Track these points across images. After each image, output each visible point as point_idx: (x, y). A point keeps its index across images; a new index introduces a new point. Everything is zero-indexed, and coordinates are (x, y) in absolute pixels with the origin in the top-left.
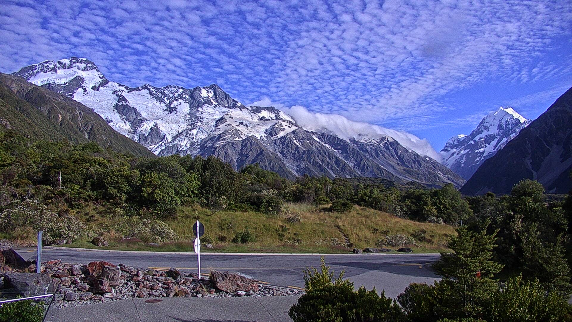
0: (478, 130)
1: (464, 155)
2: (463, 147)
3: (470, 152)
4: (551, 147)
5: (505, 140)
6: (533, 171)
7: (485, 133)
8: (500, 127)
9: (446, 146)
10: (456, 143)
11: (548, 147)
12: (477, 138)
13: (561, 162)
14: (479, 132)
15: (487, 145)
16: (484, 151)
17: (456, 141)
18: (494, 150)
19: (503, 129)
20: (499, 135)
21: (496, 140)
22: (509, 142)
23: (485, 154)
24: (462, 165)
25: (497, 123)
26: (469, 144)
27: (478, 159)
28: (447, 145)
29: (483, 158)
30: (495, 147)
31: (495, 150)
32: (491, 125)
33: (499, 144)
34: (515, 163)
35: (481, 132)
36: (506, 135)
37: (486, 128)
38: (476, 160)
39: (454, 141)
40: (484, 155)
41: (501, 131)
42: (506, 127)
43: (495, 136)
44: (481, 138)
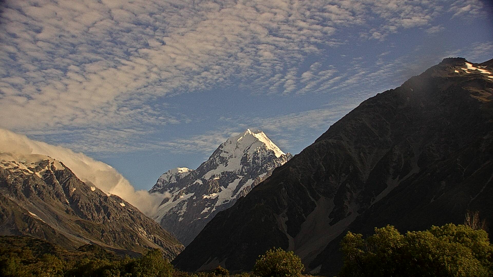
0: (211, 162)
1: (184, 201)
2: (185, 188)
3: (195, 198)
4: (316, 200)
5: (250, 182)
6: (288, 236)
7: (221, 169)
8: (244, 161)
9: (157, 185)
10: (174, 181)
11: (313, 200)
12: (207, 176)
13: (331, 224)
14: (211, 165)
15: (222, 188)
16: (217, 198)
17: (173, 177)
18: (232, 197)
19: (248, 165)
20: (242, 173)
21: (237, 181)
22: (256, 187)
23: (218, 203)
24: (181, 219)
25: (240, 154)
26: (194, 183)
27: (206, 210)
28: (159, 183)
29: (214, 209)
30: (235, 192)
31: (235, 197)
32: (231, 157)
33: (242, 189)
34: (263, 220)
35: (215, 167)
36: (253, 174)
37: (224, 161)
38: (204, 211)
39: (171, 177)
40: (217, 205)
41: (246, 167)
42: (254, 162)
43: (235, 174)
44: (214, 176)
